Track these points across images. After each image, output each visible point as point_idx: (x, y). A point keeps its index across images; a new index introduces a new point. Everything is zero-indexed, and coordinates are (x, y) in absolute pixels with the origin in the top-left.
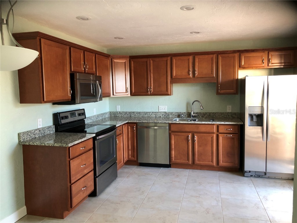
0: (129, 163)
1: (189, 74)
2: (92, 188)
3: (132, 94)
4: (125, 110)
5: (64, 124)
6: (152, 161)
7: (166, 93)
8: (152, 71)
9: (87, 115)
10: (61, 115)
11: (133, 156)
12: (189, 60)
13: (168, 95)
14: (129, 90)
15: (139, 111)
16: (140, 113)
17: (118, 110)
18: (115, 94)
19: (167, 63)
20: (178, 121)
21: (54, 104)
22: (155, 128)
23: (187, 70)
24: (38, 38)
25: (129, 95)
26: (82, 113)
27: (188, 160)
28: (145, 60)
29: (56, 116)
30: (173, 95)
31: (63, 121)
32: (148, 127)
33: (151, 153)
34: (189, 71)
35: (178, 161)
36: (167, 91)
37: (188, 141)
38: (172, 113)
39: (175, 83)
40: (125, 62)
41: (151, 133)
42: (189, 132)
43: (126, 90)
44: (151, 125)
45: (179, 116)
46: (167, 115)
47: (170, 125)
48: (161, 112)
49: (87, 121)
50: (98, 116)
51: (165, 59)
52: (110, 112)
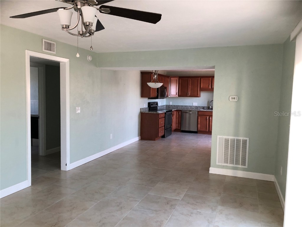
0: (177, 130)
1: (209, 87)
2: (164, 134)
3: (179, 96)
4: (174, 104)
5: (152, 107)
6: (187, 129)
7: (197, 96)
8: (190, 85)
9: (159, 105)
10: (151, 104)
11: (178, 127)
12: (209, 79)
13: (198, 97)
14: (178, 94)
15: (182, 105)
16: (182, 106)
17: (170, 104)
18: (170, 95)
19: (198, 81)
20: (202, 110)
21: (149, 98)
22: (191, 113)
23: (208, 85)
24: (150, 74)
25: (178, 96)
26: (157, 103)
27: (206, 129)
28: (187, 79)
29: (149, 103)
30: (200, 97)
31: (152, 106)
32: (186, 113)
33: (187, 125)
34: (209, 85)
35: (201, 130)
36: (198, 95)
37: (207, 120)
38: (199, 107)
39: (201, 91)
40: (177, 80)
41: (187, 115)
42: (208, 116)
43: (176, 94)
44: (187, 111)
45: (203, 108)
46: (197, 107)
47: (198, 112)
48: (194, 106)
49: (158, 108)
50: (162, 106)
51: (197, 79)
52: (166, 105)
